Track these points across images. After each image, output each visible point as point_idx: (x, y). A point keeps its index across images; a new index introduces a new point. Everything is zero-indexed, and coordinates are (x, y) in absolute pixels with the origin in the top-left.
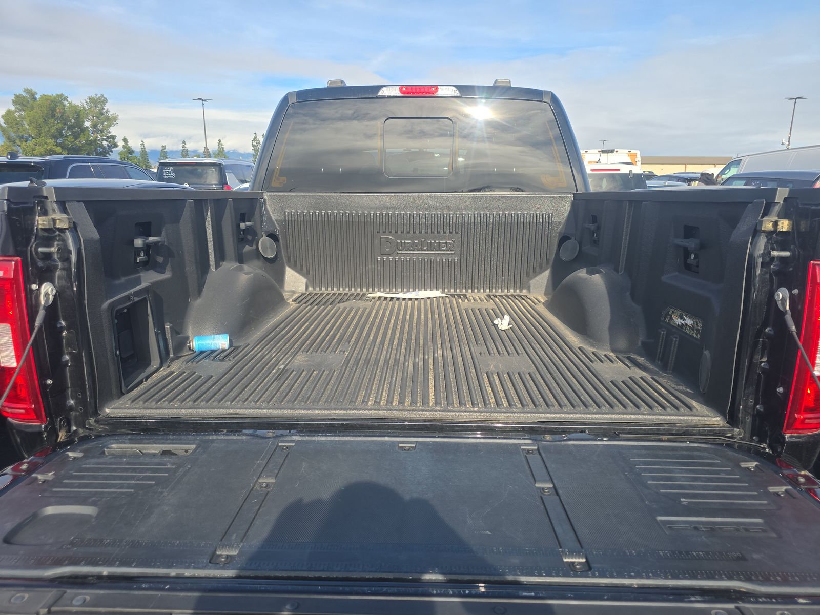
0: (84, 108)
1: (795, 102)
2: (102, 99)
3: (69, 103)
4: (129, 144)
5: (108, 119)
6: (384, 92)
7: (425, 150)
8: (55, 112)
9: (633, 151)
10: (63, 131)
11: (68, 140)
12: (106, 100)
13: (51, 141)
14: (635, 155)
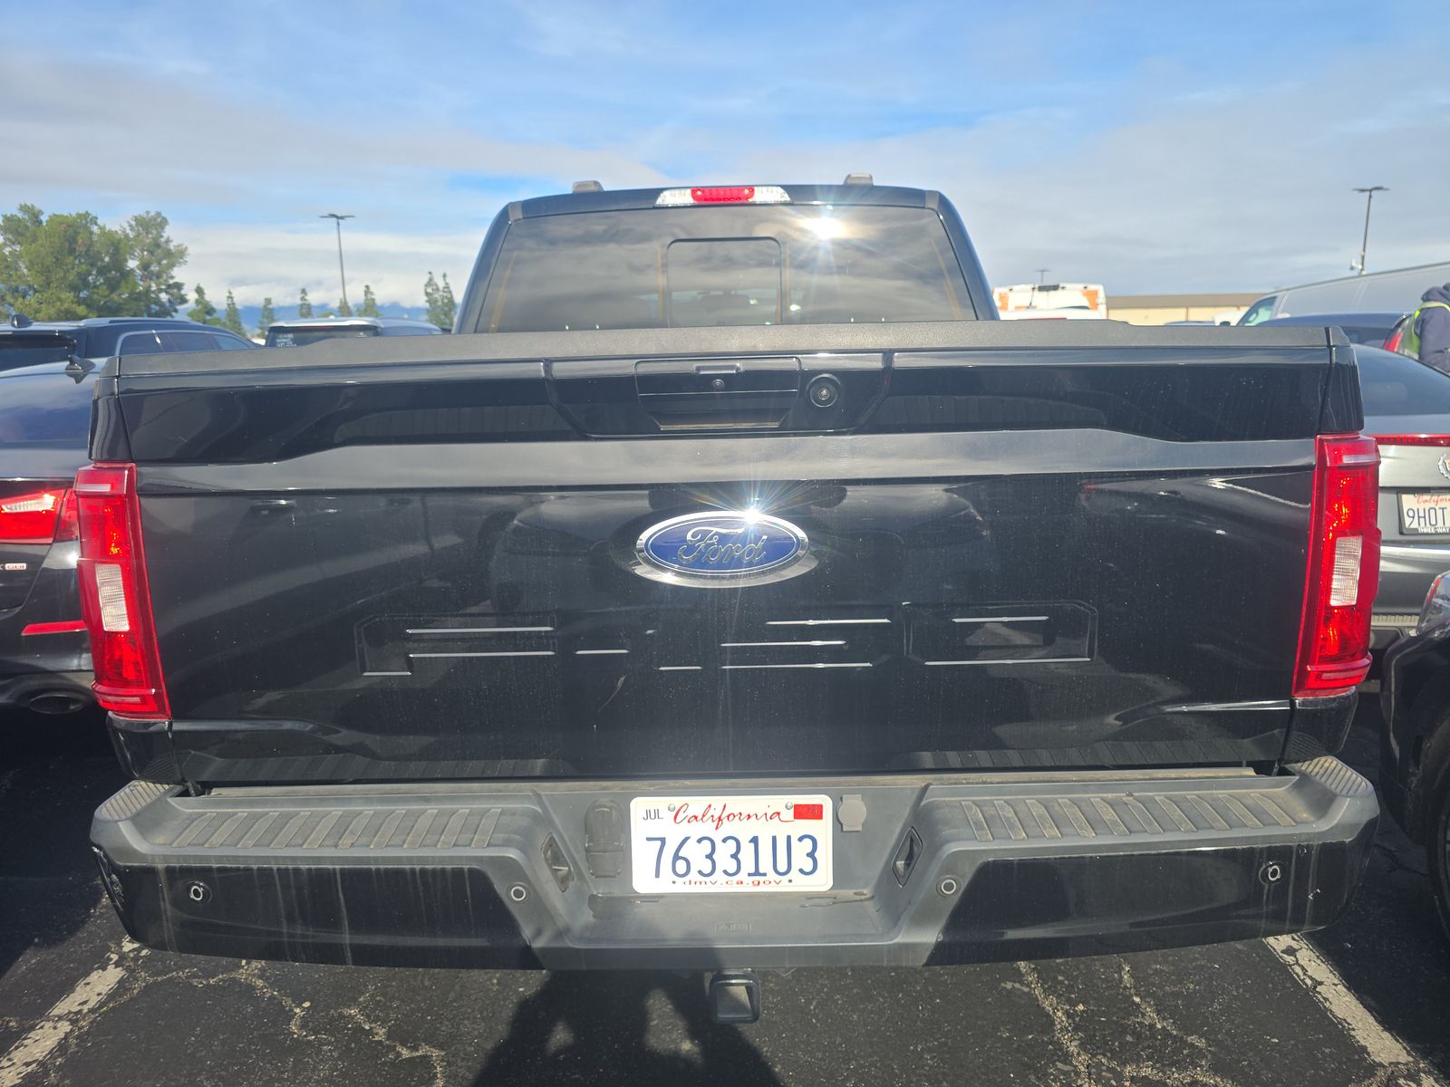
0: (126, 236)
1: (1370, 196)
2: (159, 220)
3: (100, 228)
4: (207, 297)
5: (169, 254)
6: (667, 199)
7: (733, 292)
8: (74, 246)
9: (1092, 287)
10: (90, 278)
11: (98, 294)
12: (164, 222)
13: (68, 296)
14: (1095, 293)
